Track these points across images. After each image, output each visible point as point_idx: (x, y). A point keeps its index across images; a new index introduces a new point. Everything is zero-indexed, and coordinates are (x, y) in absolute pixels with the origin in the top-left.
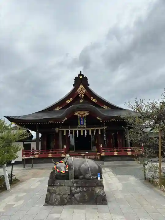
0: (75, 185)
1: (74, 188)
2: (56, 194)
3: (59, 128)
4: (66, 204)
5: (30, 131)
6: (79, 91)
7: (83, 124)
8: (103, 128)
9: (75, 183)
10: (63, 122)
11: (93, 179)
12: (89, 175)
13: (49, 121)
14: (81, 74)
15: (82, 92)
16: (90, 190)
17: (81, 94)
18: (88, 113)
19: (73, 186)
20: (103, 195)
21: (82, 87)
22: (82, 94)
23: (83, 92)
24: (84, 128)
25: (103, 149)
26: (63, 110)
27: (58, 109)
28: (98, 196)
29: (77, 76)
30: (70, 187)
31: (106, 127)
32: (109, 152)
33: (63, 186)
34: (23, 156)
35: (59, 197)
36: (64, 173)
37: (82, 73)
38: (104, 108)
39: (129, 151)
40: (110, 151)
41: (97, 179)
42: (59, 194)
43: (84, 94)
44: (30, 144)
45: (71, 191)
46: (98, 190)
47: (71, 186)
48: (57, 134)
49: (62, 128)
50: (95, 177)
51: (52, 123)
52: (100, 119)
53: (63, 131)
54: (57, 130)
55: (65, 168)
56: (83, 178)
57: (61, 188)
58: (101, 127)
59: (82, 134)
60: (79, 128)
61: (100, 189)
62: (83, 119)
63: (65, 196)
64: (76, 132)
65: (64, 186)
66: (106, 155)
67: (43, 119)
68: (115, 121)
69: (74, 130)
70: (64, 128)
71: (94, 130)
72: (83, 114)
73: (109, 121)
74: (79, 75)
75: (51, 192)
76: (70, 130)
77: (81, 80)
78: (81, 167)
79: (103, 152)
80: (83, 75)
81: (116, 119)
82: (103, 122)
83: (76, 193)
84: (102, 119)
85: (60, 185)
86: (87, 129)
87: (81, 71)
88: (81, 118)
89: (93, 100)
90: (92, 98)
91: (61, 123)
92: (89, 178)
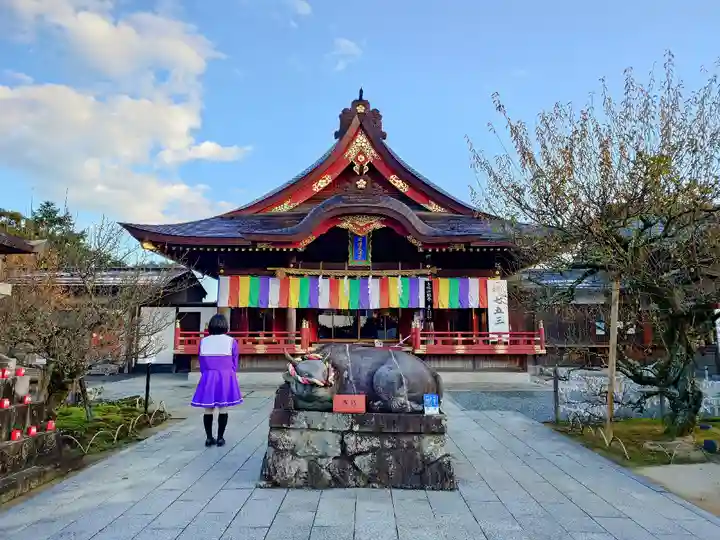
0: (356, 428)
1: (353, 438)
2: (294, 454)
3: (287, 267)
5: (198, 274)
6: (352, 153)
7: (364, 257)
8: (426, 268)
9: (356, 424)
10: (301, 249)
11: (413, 411)
12: (402, 399)
13: (259, 245)
14: (360, 101)
15: (361, 158)
16: (405, 446)
17: (359, 163)
18: (383, 222)
19: (351, 431)
20: (445, 460)
21: (365, 141)
22: (364, 162)
23: (366, 157)
24: (366, 269)
25: (422, 336)
27: (286, 207)
28: (429, 463)
29: (349, 107)
30: (338, 436)
31: (434, 270)
32: (440, 342)
33: (317, 430)
34: (175, 348)
35: (304, 463)
37: (364, 98)
38: (427, 210)
39: (499, 342)
40: (444, 342)
42: (306, 455)
43: (370, 165)
44: (199, 314)
45: (343, 444)
46: (430, 446)
47: (343, 434)
49: (296, 267)
50: (421, 407)
51: (268, 249)
52: (418, 244)
54: (281, 273)
56: (381, 410)
57: (313, 435)
60: (350, 269)
61: (437, 441)
62: (364, 241)
63: (323, 462)
65: (322, 430)
66: (429, 353)
68: (464, 250)
69: (333, 274)
70: (304, 268)
72: (365, 226)
73: (444, 250)
74: (356, 103)
75: (281, 448)
76: (321, 273)
77: (361, 120)
78: (377, 373)
79: (423, 342)
80: (366, 104)
81: (468, 245)
82: (426, 252)
83: (360, 453)
84: (424, 245)
85: (309, 428)
86: (375, 273)
87: (361, 91)
88: (357, 236)
89: (396, 185)
90: (393, 178)
91: (295, 250)
92: (402, 410)
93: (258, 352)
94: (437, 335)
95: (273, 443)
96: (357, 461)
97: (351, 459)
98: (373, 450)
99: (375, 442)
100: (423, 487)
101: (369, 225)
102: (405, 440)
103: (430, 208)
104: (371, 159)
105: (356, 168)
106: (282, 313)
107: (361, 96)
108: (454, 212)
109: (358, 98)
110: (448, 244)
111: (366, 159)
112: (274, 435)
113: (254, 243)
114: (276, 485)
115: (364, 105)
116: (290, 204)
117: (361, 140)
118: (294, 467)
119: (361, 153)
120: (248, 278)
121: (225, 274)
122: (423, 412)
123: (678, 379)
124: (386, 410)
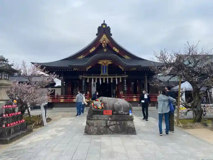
0: (110, 119)
1: (109, 122)
2: (93, 126)
3: (82, 75)
4: (102, 134)
6: (101, 40)
7: (106, 72)
8: (124, 76)
9: (110, 117)
10: (87, 70)
11: (125, 114)
12: (121, 111)
14: (104, 24)
18: (112, 62)
20: (133, 127)
22: (105, 43)
23: (106, 42)
24: (107, 76)
25: (123, 96)
26: (87, 58)
27: (81, 57)
28: (129, 128)
29: (101, 26)
30: (105, 121)
31: (127, 76)
33: (99, 119)
35: (96, 128)
36: (101, 108)
38: (125, 58)
40: (130, 98)
41: (129, 115)
42: (96, 126)
43: (107, 44)
44: (55, 90)
45: (106, 123)
46: (129, 123)
48: (81, 81)
49: (85, 76)
50: (127, 113)
51: (77, 70)
52: (122, 68)
53: (86, 79)
54: (81, 77)
55: (101, 105)
56: (116, 114)
57: (98, 121)
58: (122, 75)
59: (104, 82)
60: (101, 76)
61: (131, 122)
62: (106, 67)
63: (101, 128)
64: (98, 80)
65: (101, 119)
67: (68, 66)
68: (136, 70)
69: (96, 77)
70: (87, 76)
71: (116, 78)
73: (130, 70)
75: (90, 124)
76: (93, 77)
77: (104, 30)
78: (115, 104)
80: (106, 25)
81: (137, 68)
82: (125, 70)
83: (111, 125)
84: (124, 68)
85: (97, 119)
87: (104, 21)
89: (115, 50)
90: (114, 48)
91: (85, 70)
95: (87, 123)
97: (109, 127)
98: (114, 124)
99: (115, 122)
100: (127, 134)
101: (107, 63)
102: (123, 122)
105: (103, 45)
109: (103, 23)
110: (131, 68)
112: (88, 121)
113: (73, 69)
116: (83, 56)
117: (104, 36)
119: (104, 40)
123: (196, 106)
124: (117, 114)
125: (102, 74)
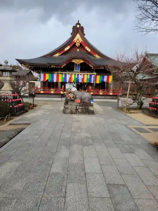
0: (79, 105)
1: (78, 107)
6: (75, 40)
7: (78, 69)
10: (62, 67)
12: (86, 100)
13: (52, 66)
17: (77, 43)
18: (83, 61)
19: (78, 105)
21: (79, 36)
22: (79, 43)
24: (78, 72)
25: (92, 90)
27: (57, 55)
28: (90, 111)
29: (75, 25)
30: (76, 106)
31: (96, 73)
32: (96, 92)
38: (95, 57)
39: (111, 92)
42: (70, 109)
43: (80, 43)
45: (76, 108)
46: (90, 108)
49: (61, 72)
50: (89, 102)
51: (54, 67)
52: (92, 67)
60: (74, 72)
61: (92, 107)
62: (78, 65)
63: (73, 110)
65: (73, 105)
66: (94, 94)
67: (47, 64)
70: (63, 72)
72: (79, 62)
74: (77, 24)
76: (67, 73)
77: (78, 30)
78: (82, 96)
79: (92, 92)
80: (80, 24)
81: (105, 68)
82: (94, 69)
83: (79, 109)
84: (94, 67)
85: (71, 105)
86: (81, 74)
87: (78, 21)
88: (76, 64)
89: (87, 49)
90: (86, 47)
91: (61, 67)
92: (86, 102)
93: (52, 93)
94: (96, 90)
95: (64, 107)
96: (79, 110)
97: (78, 110)
98: (81, 108)
99: (82, 107)
100: (89, 114)
101: (80, 61)
102: (86, 107)
103: (96, 57)
104: (80, 42)
105: (77, 44)
106: (57, 83)
107: (78, 22)
108: (102, 58)
110: (100, 67)
111: (79, 42)
112: (65, 106)
113: (50, 65)
114: (65, 113)
115: (79, 25)
118: (68, 111)
119: (78, 40)
120: (48, 74)
121: (42, 73)
122: (90, 102)
123: (138, 99)
124: (83, 102)
125: (75, 70)
